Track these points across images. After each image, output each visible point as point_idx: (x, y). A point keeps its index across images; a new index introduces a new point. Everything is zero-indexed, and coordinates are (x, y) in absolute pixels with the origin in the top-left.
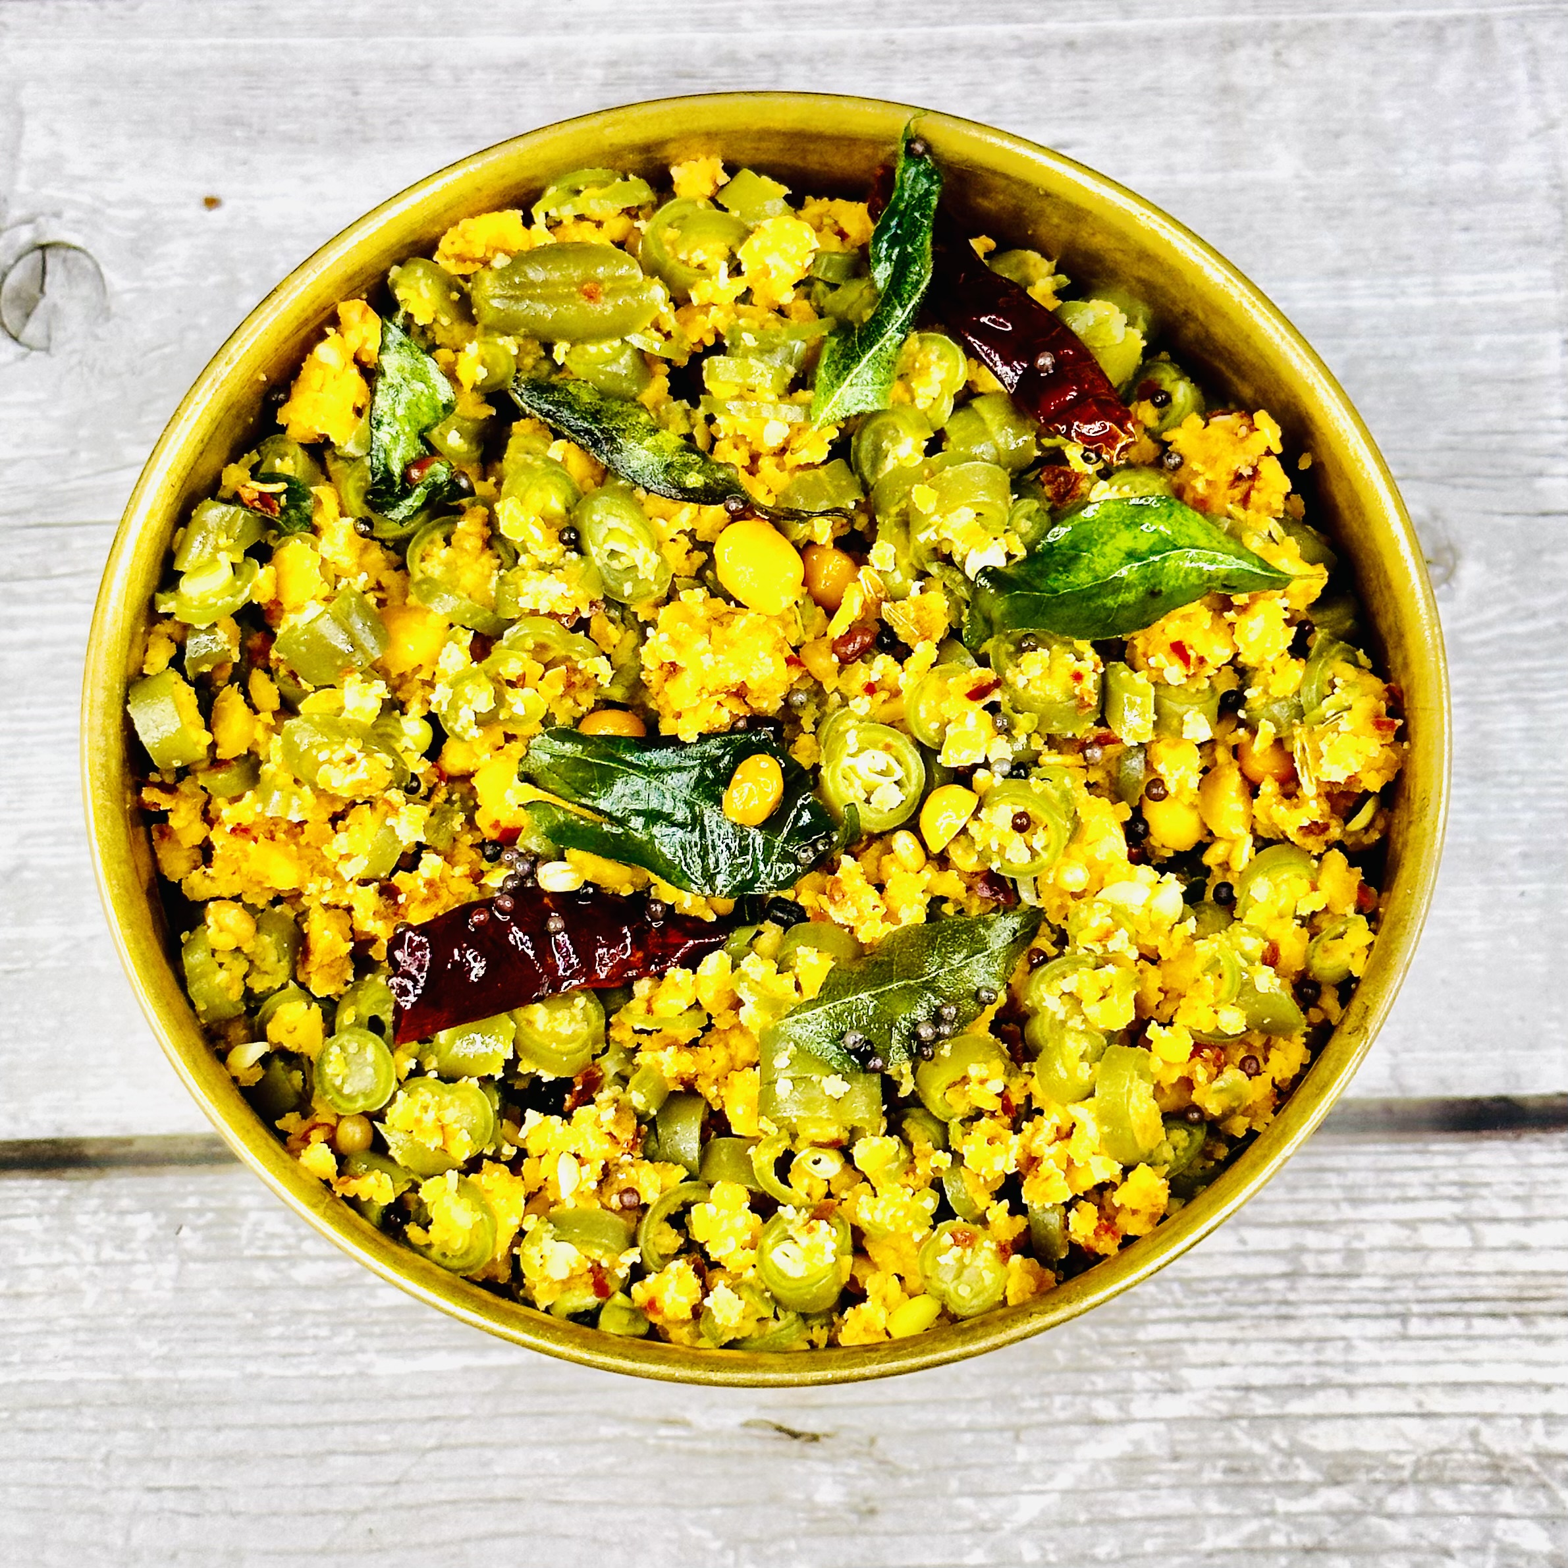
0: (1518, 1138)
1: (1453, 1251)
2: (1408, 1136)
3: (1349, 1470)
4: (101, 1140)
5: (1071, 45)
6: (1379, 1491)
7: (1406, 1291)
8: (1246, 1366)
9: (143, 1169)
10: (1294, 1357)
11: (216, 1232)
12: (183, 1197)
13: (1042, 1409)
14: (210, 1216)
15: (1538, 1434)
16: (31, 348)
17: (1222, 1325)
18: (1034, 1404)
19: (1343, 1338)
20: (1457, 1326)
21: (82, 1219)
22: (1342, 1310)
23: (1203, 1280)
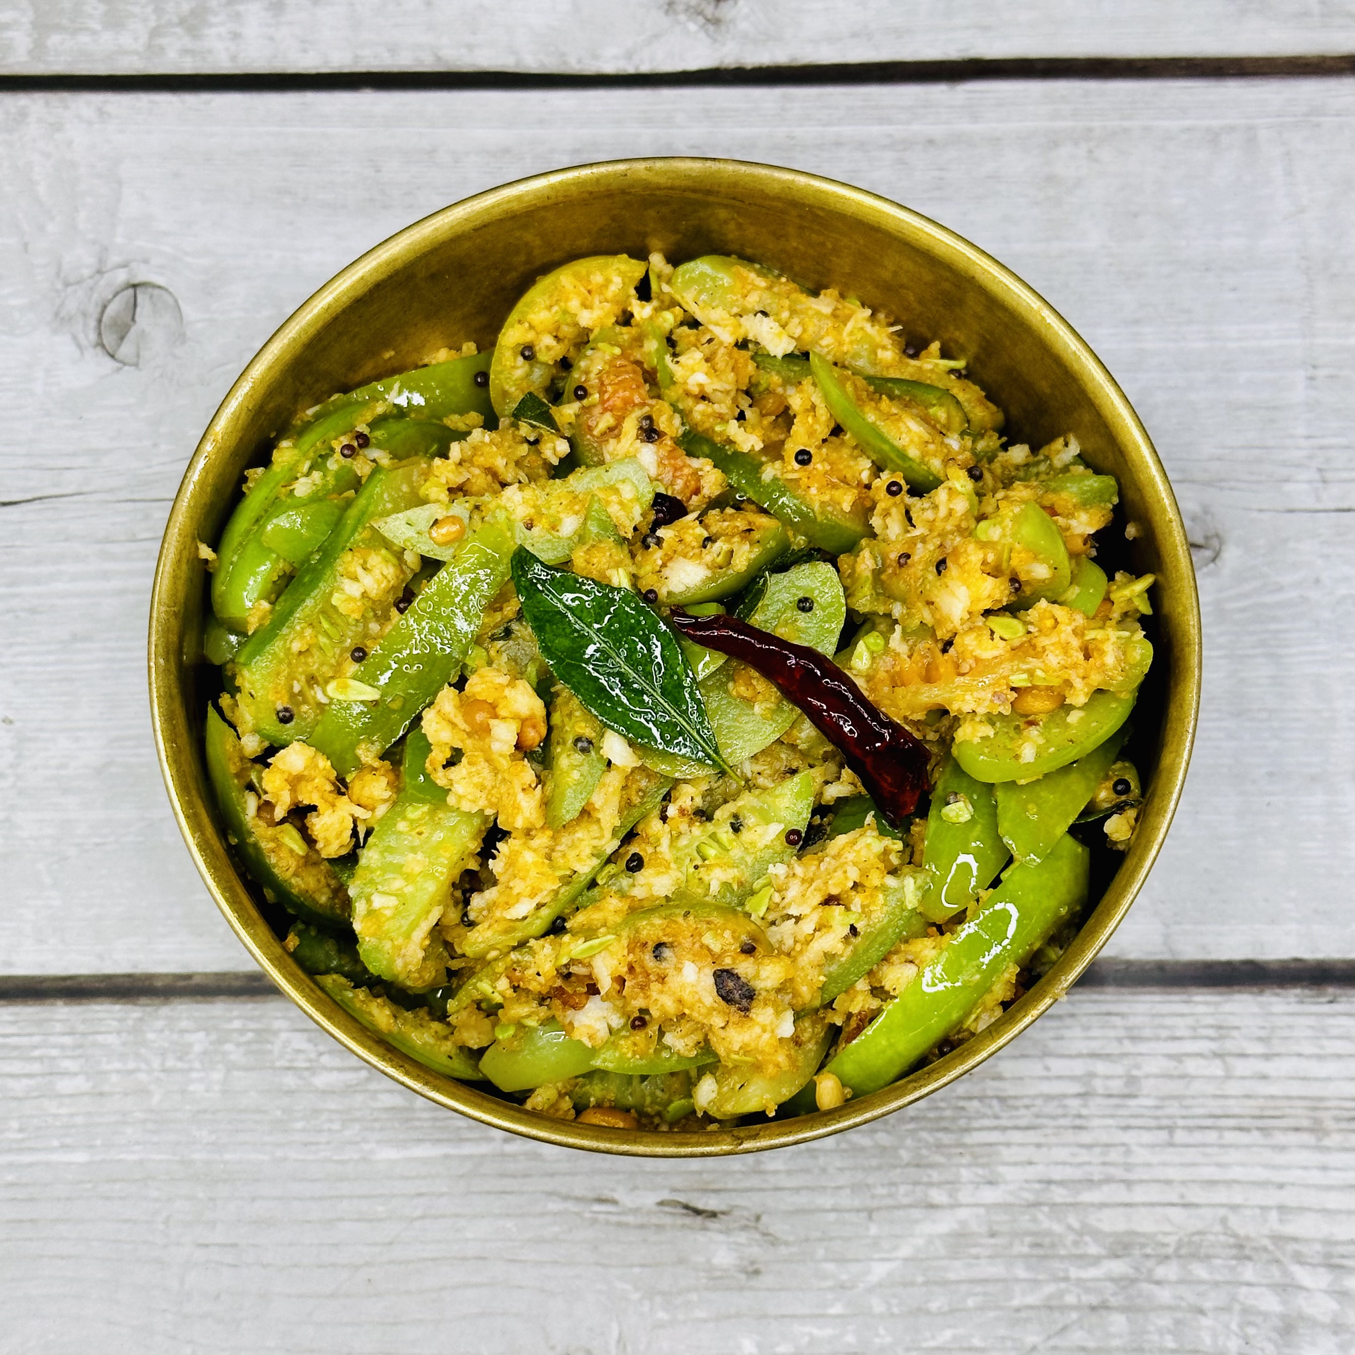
0: (1261, 992)
1: (1211, 1078)
2: (1175, 989)
3: (1127, 1247)
4: (166, 975)
5: (931, 142)
6: (1150, 1263)
7: (1173, 1108)
8: (1048, 1165)
9: (199, 998)
10: (1086, 1158)
11: (255, 1047)
12: (230, 1020)
13: (890, 1195)
14: (250, 1035)
15: (1273, 1222)
16: (125, 364)
17: (1031, 1133)
18: (882, 1191)
19: (1123, 1145)
20: (1212, 1136)
21: (151, 1036)
22: (1124, 1122)
23: (1016, 1098)
